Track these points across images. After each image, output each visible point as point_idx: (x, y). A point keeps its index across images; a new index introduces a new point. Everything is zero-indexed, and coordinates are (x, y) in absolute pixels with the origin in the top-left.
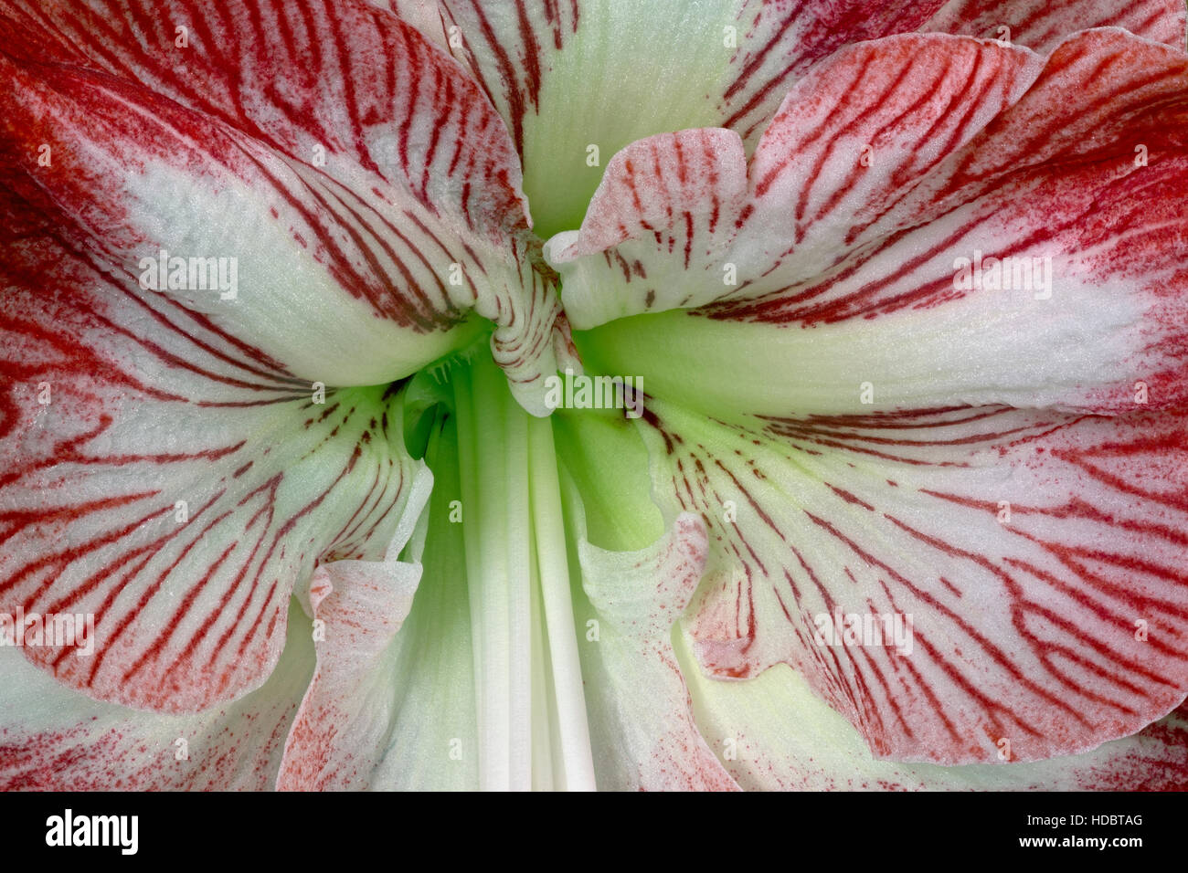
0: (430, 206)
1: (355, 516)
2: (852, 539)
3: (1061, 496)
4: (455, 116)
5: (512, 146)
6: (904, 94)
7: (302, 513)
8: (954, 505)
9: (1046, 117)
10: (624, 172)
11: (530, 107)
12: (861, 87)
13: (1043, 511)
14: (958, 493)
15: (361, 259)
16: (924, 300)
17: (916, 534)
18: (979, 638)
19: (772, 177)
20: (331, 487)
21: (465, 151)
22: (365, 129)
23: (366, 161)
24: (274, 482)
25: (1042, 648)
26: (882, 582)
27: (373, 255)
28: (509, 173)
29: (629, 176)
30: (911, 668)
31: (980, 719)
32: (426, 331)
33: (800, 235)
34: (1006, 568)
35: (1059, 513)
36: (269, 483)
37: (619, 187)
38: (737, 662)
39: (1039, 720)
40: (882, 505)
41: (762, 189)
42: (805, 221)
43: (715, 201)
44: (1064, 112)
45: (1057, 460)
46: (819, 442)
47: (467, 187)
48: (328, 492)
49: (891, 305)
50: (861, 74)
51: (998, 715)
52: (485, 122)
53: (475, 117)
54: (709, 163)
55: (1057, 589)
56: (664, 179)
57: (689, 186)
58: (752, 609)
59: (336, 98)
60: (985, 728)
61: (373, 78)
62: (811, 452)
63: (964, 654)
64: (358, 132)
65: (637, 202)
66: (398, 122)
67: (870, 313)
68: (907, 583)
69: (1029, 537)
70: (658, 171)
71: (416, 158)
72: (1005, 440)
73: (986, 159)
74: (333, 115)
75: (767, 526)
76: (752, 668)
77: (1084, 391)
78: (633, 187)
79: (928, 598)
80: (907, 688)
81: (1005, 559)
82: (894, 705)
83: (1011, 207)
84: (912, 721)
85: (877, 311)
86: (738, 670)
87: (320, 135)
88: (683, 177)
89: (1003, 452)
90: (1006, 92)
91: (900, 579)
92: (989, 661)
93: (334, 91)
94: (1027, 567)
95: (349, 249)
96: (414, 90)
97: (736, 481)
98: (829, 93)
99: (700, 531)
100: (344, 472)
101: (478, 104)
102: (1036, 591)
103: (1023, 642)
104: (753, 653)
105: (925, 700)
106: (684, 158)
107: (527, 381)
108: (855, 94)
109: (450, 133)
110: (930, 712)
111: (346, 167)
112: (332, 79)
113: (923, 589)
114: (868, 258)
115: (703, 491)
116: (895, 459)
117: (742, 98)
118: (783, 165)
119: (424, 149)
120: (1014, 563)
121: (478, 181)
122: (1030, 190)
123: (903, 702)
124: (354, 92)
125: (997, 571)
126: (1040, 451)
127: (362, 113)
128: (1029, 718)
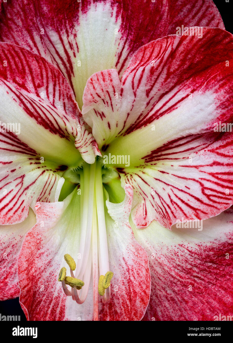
0: (55, 107)
1: (44, 187)
2: (164, 181)
3: (211, 161)
4: (57, 82)
5: (70, 87)
6: (154, 56)
7: (30, 185)
8: (187, 168)
9: (184, 52)
10: (90, 81)
11: (72, 75)
12: (145, 57)
13: (207, 165)
14: (187, 165)
15: (32, 108)
16: (169, 111)
17: (179, 177)
18: (193, 197)
19: (126, 79)
20: (37, 178)
21: (61, 92)
22: (38, 89)
23: (38, 95)
24: (23, 177)
25: (208, 196)
26: (171, 189)
27: (35, 108)
28: (71, 95)
29: (91, 82)
30: (177, 204)
31: (193, 212)
32: (54, 134)
33: (135, 95)
34: (200, 180)
35: (211, 165)
36: (21, 176)
37: (90, 84)
38: (143, 222)
39: (207, 210)
40: (171, 172)
41: (124, 83)
42: (135, 90)
43: (113, 87)
44: (187, 50)
45: (209, 152)
46: (155, 160)
47: (64, 103)
48: (36, 180)
49: (162, 114)
50: (144, 54)
51: (197, 211)
52: (63, 81)
53: (61, 81)
54: (110, 77)
55: (212, 183)
56: (100, 81)
57: (106, 83)
58: (146, 208)
59: (30, 81)
60: (194, 214)
61: (38, 75)
62: (155, 164)
63: (190, 200)
64: (36, 89)
65: (94, 88)
66: (45, 87)
67: (157, 118)
68: (177, 188)
69: (205, 172)
70: (98, 80)
71: (51, 96)
72: (197, 150)
73: (173, 67)
74: (30, 86)
75: (146, 185)
76: (147, 223)
77: (206, 124)
78: (93, 84)
79: (182, 191)
80: (176, 209)
81: (199, 178)
82: (172, 213)
83: (187, 86)
84: (176, 215)
85: (159, 117)
86: (144, 224)
87: (26, 89)
88: (104, 80)
89: (197, 153)
90: (172, 46)
91: (175, 188)
92: (196, 201)
93: (30, 80)
94: (204, 179)
95: (29, 105)
96: (47, 77)
97: (139, 176)
98: (138, 60)
99: (130, 188)
100: (40, 175)
101: (61, 77)
102: (207, 185)
103: (204, 196)
104: (147, 219)
105: (180, 210)
106: (104, 76)
107: (84, 152)
108: (143, 59)
109: (57, 88)
110: (181, 212)
111: (33, 96)
112: (29, 77)
113: (181, 189)
114: (156, 104)
115: (131, 180)
116: (172, 159)
117: (120, 65)
118: (128, 76)
119: (52, 93)
120: (201, 179)
121: (66, 101)
122: (190, 81)
123: (174, 211)
124: (34, 80)
125: (197, 181)
126: (205, 151)
127: (37, 85)
128: (205, 211)
